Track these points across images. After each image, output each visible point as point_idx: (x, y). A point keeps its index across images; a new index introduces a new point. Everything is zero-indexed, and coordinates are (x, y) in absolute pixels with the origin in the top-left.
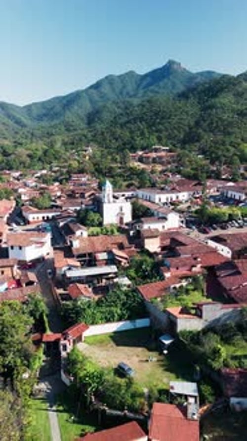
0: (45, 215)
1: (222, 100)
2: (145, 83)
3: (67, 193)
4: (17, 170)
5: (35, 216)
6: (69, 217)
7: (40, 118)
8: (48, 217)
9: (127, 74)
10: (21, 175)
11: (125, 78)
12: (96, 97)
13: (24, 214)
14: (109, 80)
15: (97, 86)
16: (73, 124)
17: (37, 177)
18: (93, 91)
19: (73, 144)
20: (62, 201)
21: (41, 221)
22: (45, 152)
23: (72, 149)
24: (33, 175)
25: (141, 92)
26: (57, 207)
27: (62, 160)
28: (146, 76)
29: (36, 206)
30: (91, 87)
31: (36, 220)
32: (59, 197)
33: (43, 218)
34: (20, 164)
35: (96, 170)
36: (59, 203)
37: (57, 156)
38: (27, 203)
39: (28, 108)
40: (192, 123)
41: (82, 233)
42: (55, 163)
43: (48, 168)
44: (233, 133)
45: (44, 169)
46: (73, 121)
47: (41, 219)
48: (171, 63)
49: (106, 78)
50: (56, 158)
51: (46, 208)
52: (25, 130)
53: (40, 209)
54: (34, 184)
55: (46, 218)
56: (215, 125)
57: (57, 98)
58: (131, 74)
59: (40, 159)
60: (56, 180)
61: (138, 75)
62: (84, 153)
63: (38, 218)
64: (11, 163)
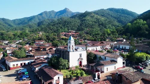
0: (23, 62)
1: (87, 18)
2: (58, 14)
3: (36, 49)
4: (7, 40)
5: (15, 63)
6: (43, 63)
7: (19, 24)
8: (25, 64)
9: (51, 11)
10: (9, 42)
11: (51, 12)
12: (40, 18)
13: (7, 62)
14: (45, 12)
15: (41, 14)
16: (33, 26)
17: (17, 43)
18: (40, 16)
19: (33, 31)
20: (33, 53)
21: (19, 67)
22: (21, 34)
23: (33, 33)
24: (15, 42)
25: (57, 17)
26: (31, 56)
27: (29, 37)
28: (58, 12)
29: (16, 57)
30: (39, 14)
31: (15, 66)
32: (31, 51)
33: (21, 64)
34: (9, 38)
35: (47, 39)
36: (31, 54)
37: (27, 35)
38: (10, 55)
39: (14, 21)
40: (79, 25)
41: (59, 78)
42: (26, 38)
43: (23, 40)
44: (95, 28)
45: (20, 40)
46: (32, 25)
47: (19, 65)
48: (66, 9)
49: (44, 12)
50: (26, 36)
51: (23, 57)
52: (12, 28)
53: (19, 58)
54: (15, 46)
55: (23, 65)
56: (87, 25)
57: (26, 18)
58: (53, 11)
59: (18, 36)
60: (27, 44)
61: (55, 12)
62: (38, 34)
63: (17, 65)
64: (4, 37)
